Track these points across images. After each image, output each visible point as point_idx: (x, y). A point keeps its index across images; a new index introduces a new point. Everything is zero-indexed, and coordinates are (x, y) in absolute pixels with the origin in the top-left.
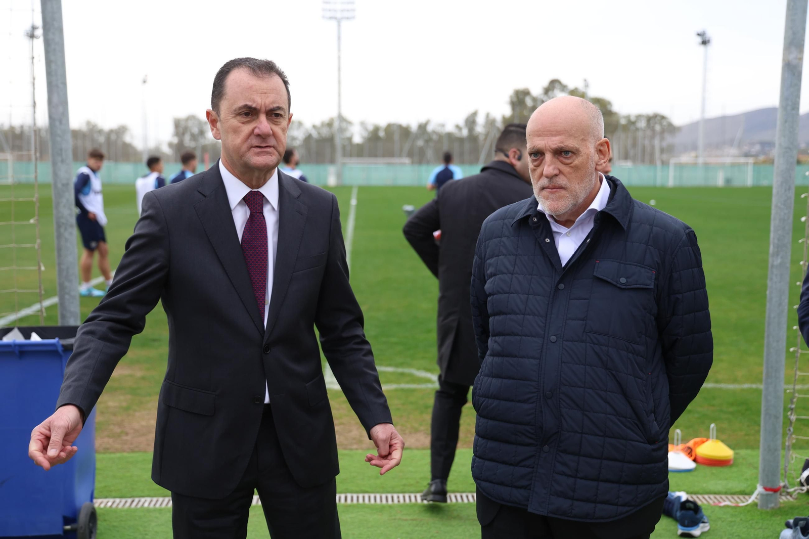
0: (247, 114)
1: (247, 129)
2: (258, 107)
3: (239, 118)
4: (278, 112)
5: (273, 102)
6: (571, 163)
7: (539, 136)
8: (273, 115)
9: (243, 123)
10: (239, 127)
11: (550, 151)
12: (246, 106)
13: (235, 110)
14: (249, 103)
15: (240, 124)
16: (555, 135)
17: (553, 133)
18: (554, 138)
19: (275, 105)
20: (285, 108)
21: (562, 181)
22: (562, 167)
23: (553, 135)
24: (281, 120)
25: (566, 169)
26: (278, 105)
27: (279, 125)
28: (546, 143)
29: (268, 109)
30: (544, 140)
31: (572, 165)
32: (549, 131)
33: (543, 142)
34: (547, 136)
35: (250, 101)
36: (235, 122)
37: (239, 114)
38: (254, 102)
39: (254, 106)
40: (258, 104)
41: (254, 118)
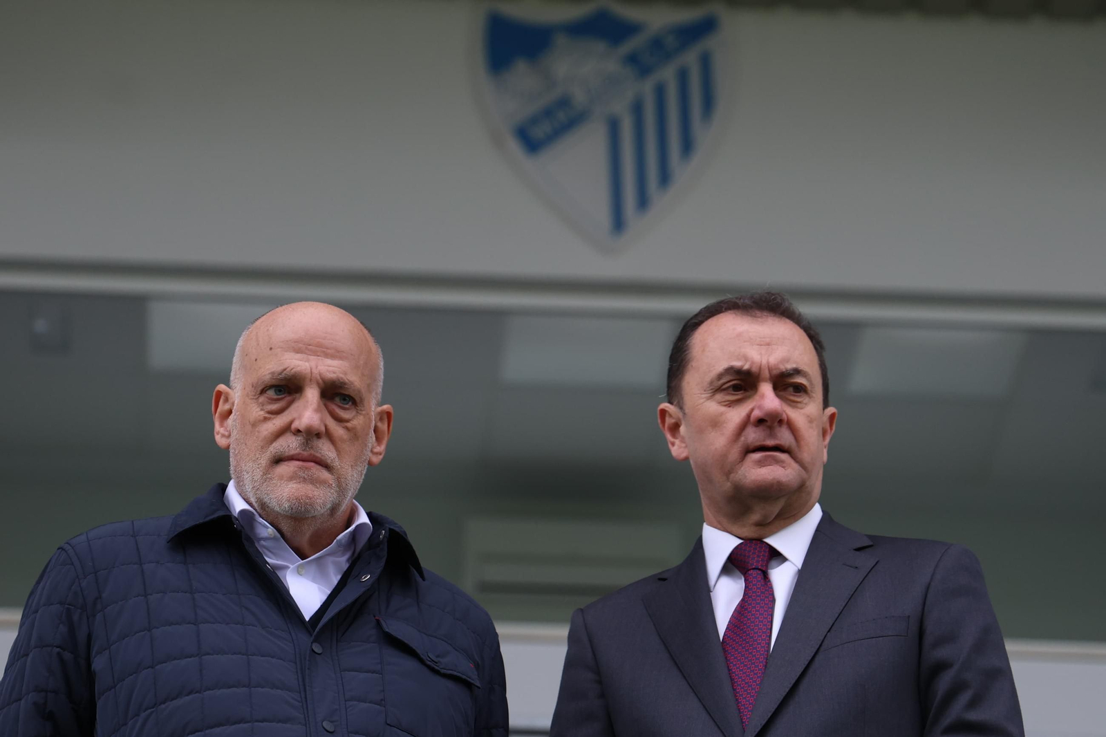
0: (736, 388)
1: (736, 415)
2: (754, 369)
3: (719, 396)
4: (800, 380)
5: (787, 360)
6: (348, 421)
7: (298, 351)
8: (791, 389)
9: (731, 404)
10: (722, 414)
11: (318, 384)
12: (731, 370)
13: (711, 383)
14: (737, 364)
15: (723, 409)
16: (333, 357)
17: (329, 351)
18: (329, 362)
19: (790, 366)
20: (810, 373)
21: (326, 450)
22: (332, 424)
23: (327, 355)
24: (804, 399)
25: (338, 431)
26: (794, 366)
27: (802, 409)
28: (314, 367)
29: (775, 372)
30: (308, 361)
31: (349, 425)
32: (319, 345)
33: (307, 364)
34: (315, 354)
35: (738, 359)
36: (712, 407)
37: (719, 390)
38: (746, 359)
39: (746, 367)
40: (753, 363)
41: (748, 394)
